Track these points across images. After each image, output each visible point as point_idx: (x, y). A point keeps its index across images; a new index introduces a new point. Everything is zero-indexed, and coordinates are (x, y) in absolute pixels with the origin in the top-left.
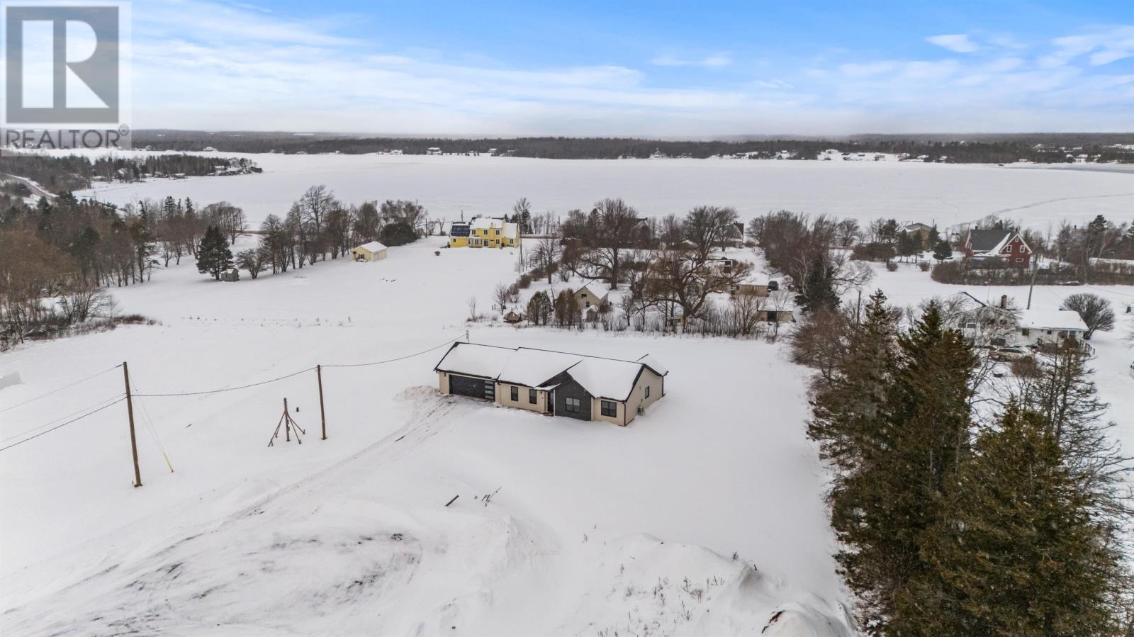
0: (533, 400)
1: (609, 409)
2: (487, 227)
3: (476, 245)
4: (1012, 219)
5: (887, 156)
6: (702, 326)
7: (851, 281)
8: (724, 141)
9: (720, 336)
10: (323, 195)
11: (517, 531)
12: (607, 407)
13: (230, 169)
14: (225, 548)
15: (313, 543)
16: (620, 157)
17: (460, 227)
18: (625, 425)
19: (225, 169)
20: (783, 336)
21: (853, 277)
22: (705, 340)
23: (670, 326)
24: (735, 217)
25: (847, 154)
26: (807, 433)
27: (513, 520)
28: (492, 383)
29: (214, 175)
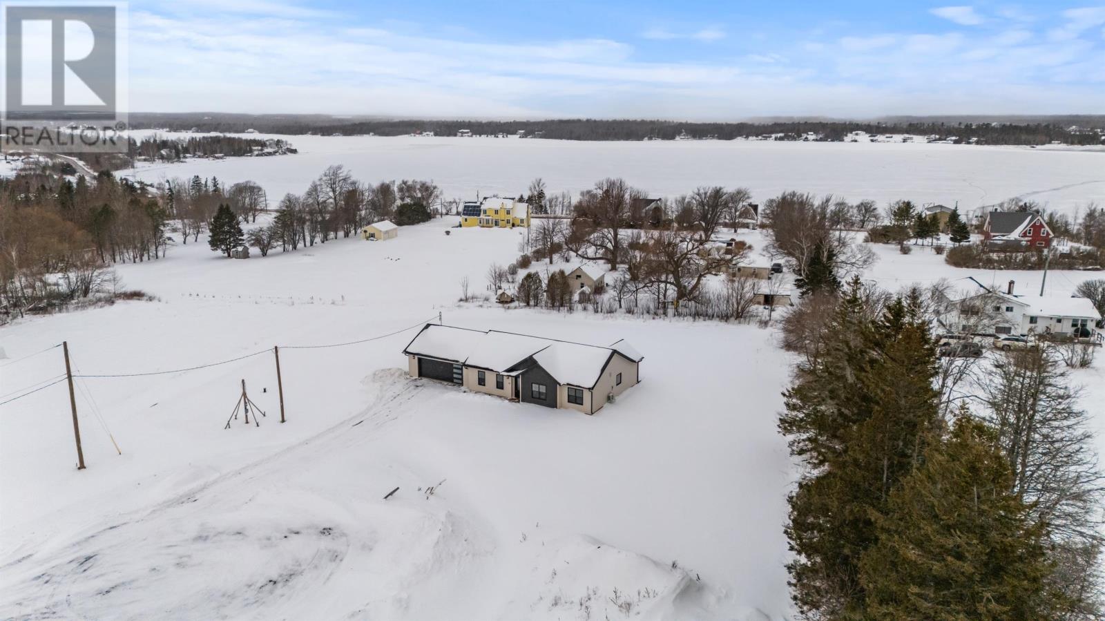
0: (500, 385)
1: (576, 396)
2: (498, 207)
3: (487, 224)
4: (1037, 202)
5: (915, 137)
6: (693, 309)
7: (853, 264)
8: (750, 122)
9: (711, 320)
10: (341, 175)
11: (451, 529)
12: (573, 394)
13: (266, 150)
14: (145, 540)
15: (238, 535)
16: (646, 138)
17: (471, 207)
18: (592, 413)
19: (262, 150)
20: (777, 321)
21: (854, 261)
22: (696, 323)
23: (661, 309)
24: (748, 198)
25: (875, 136)
26: (779, 426)
27: (449, 515)
28: (460, 367)
29: (251, 156)
